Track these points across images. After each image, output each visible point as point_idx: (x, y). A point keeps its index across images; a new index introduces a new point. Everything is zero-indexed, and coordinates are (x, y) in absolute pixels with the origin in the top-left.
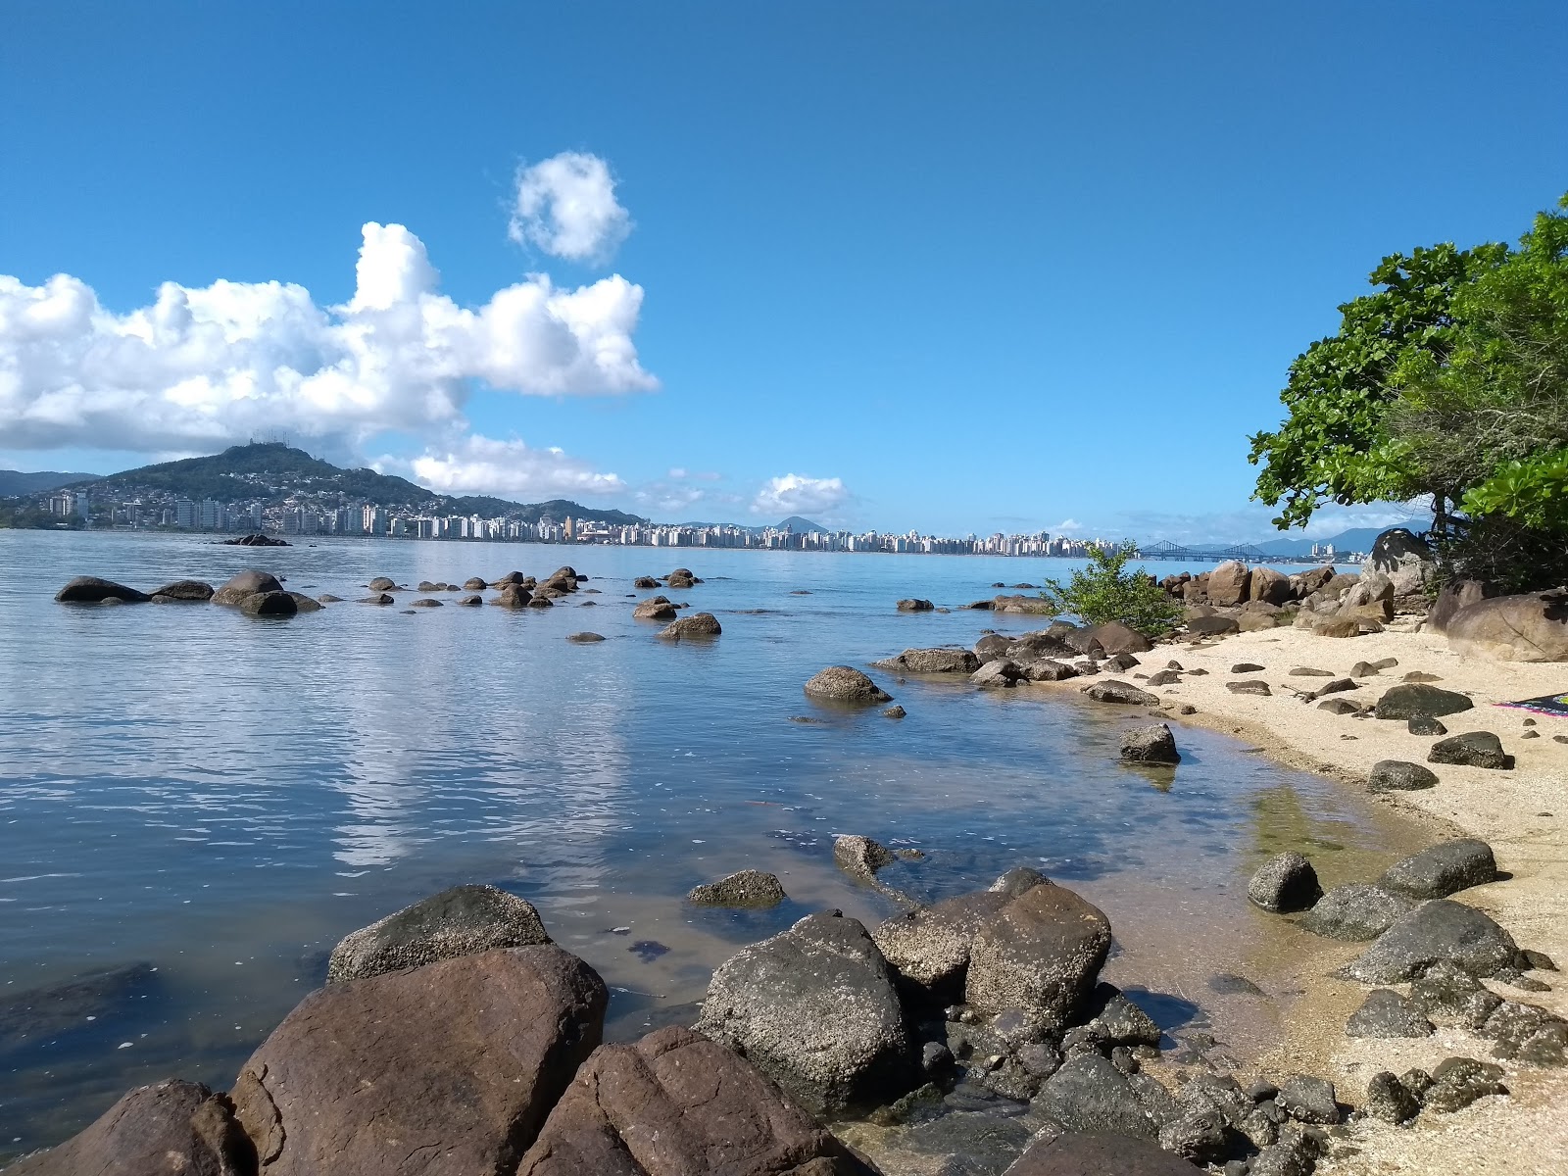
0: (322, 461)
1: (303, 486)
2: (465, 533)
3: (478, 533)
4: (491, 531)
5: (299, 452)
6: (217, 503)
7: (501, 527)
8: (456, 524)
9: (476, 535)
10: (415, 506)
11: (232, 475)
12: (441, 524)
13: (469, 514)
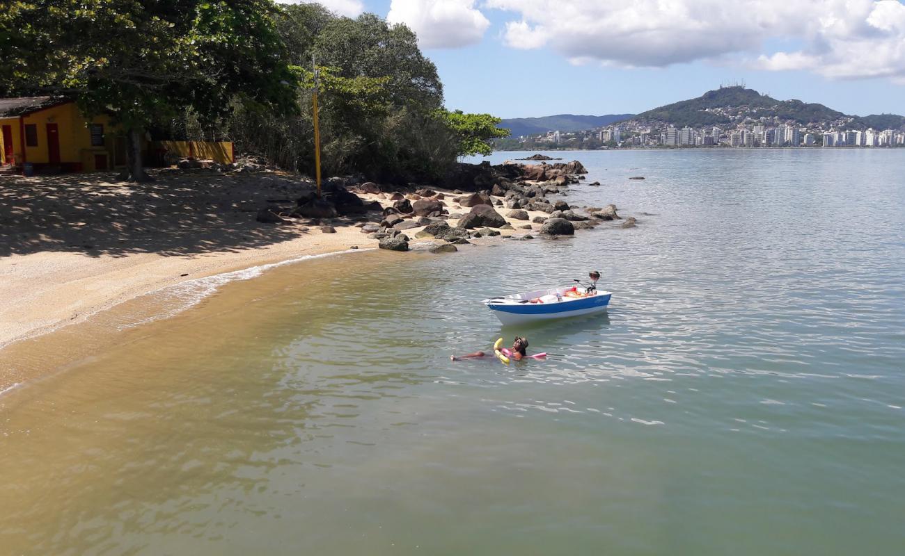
0: (767, 97)
1: (751, 115)
2: (858, 142)
3: (870, 141)
4: (880, 140)
5: (751, 91)
6: (691, 129)
7: (888, 138)
8: (853, 136)
9: (867, 144)
10: (828, 124)
11: (707, 110)
12: (840, 137)
13: (864, 130)
